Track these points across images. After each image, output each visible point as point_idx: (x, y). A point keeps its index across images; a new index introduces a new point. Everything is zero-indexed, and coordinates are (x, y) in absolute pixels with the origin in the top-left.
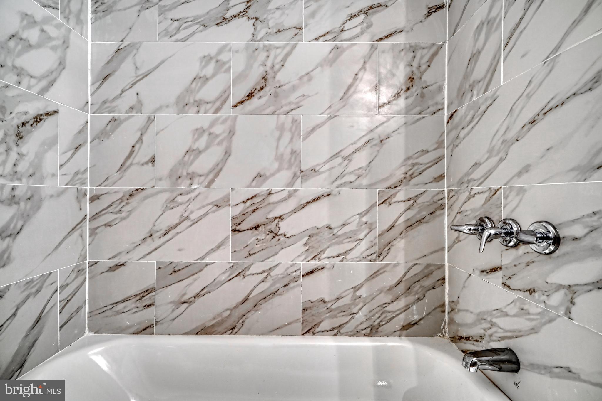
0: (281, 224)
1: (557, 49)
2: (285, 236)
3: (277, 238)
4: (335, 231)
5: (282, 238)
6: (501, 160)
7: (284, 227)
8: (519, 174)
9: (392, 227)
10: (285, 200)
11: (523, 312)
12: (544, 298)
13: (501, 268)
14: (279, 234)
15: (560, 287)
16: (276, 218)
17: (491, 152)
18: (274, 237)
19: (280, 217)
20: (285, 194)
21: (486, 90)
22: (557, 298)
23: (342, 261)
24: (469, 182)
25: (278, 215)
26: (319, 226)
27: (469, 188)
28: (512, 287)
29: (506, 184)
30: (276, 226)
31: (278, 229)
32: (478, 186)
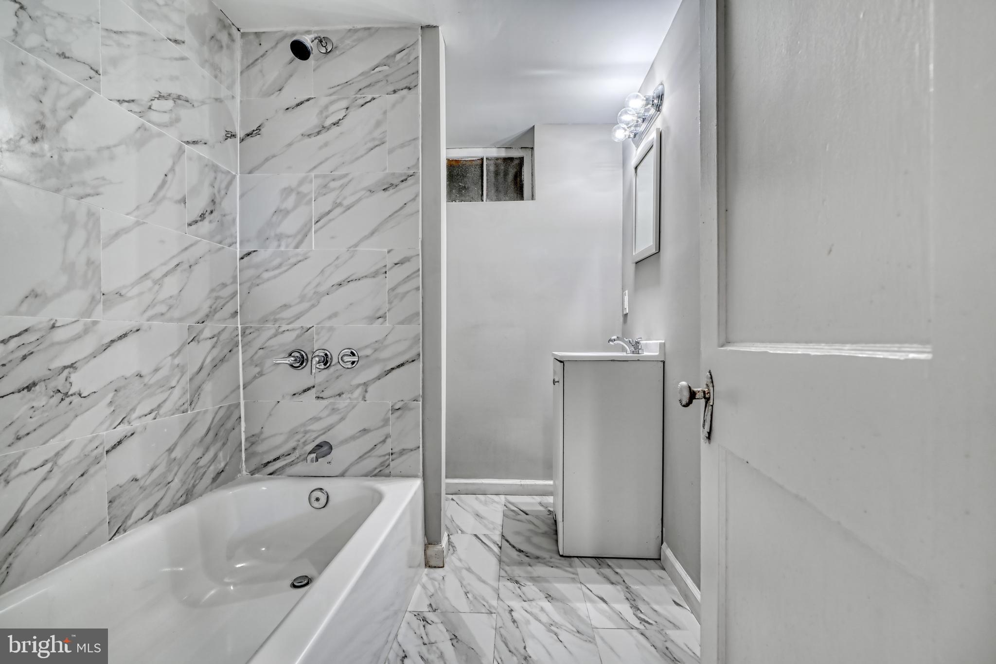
0: (74, 378)
1: (356, 245)
2: (80, 395)
3: (68, 400)
4: (146, 380)
5: (76, 400)
6: (313, 306)
7: (79, 381)
8: (330, 318)
9: (201, 369)
10: (78, 337)
11: (334, 410)
12: (349, 395)
13: (314, 387)
14: (70, 393)
15: (358, 386)
16: (65, 367)
17: (302, 298)
18: (62, 400)
19: (72, 366)
20: (78, 328)
21: (297, 247)
22: (358, 392)
23: (155, 419)
24: (275, 321)
25: (69, 363)
26: (128, 374)
27: (277, 325)
28: (324, 397)
29: (317, 324)
30: (66, 380)
31: (68, 385)
32: (288, 324)
